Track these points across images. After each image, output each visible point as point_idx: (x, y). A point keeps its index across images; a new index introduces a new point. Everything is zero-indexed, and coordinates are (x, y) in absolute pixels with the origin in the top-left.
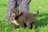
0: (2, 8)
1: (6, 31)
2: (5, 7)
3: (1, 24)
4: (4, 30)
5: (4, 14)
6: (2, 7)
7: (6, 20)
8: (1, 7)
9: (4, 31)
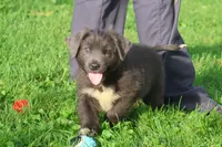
0: (48, 14)
1: (68, 118)
2: (62, 6)
3: (45, 88)
4: (58, 115)
5: (56, 42)
6: (48, 6)
7: (66, 70)
8: (44, 9)
9: (58, 120)
